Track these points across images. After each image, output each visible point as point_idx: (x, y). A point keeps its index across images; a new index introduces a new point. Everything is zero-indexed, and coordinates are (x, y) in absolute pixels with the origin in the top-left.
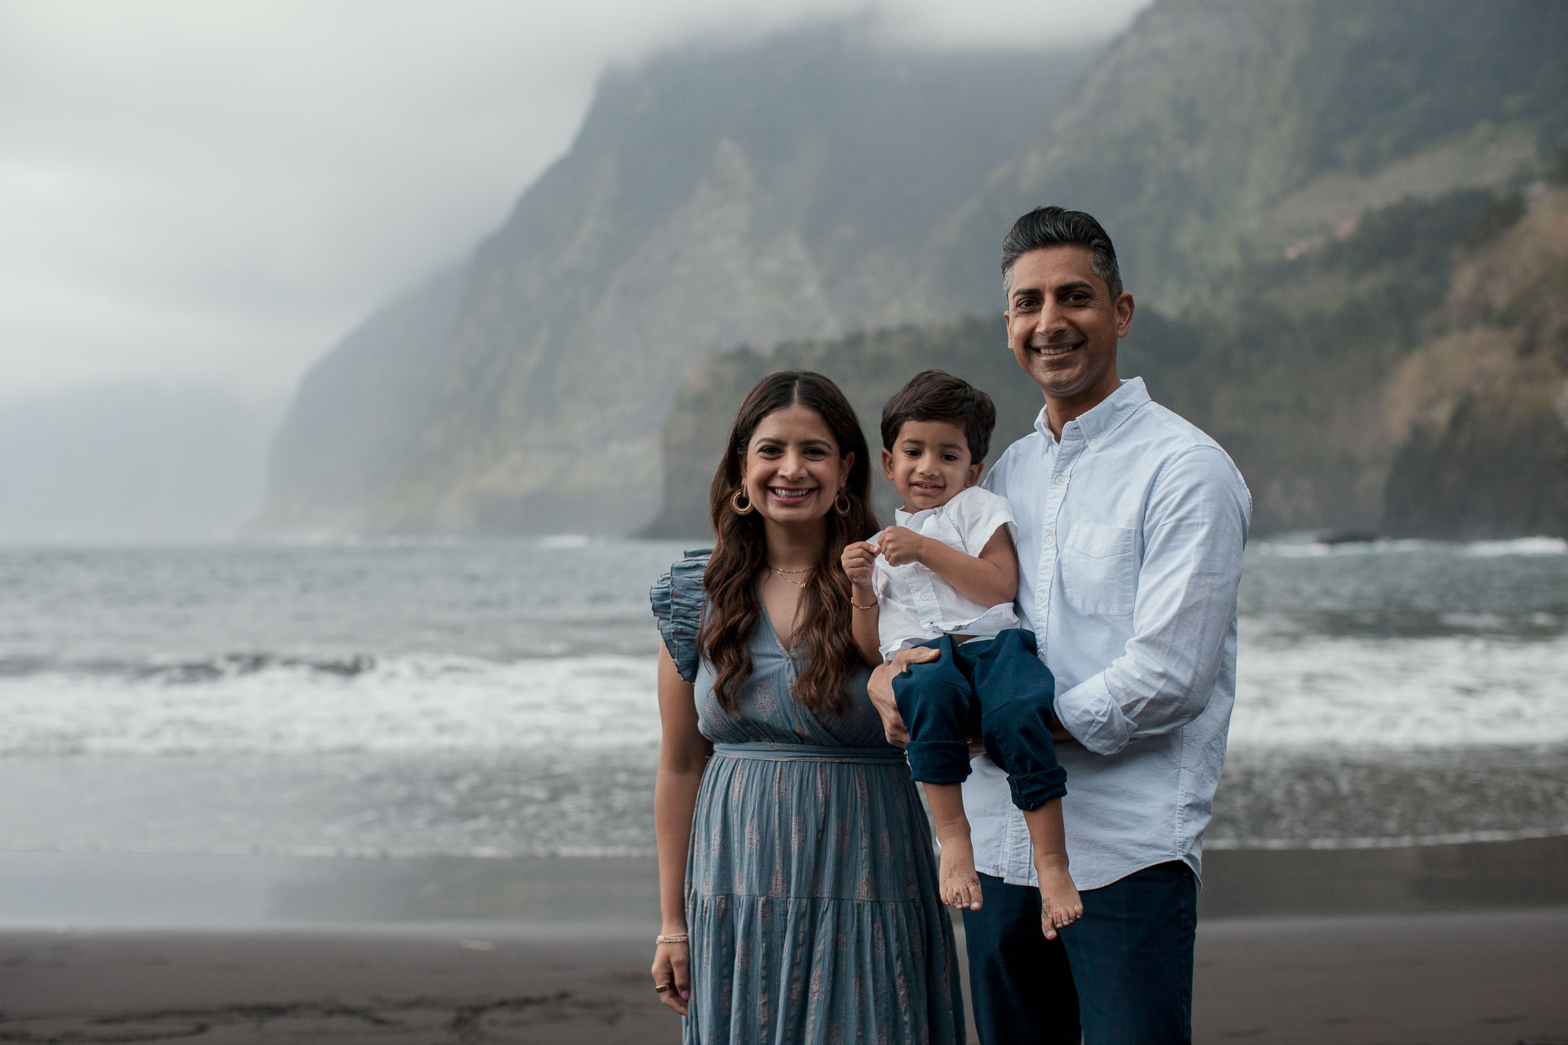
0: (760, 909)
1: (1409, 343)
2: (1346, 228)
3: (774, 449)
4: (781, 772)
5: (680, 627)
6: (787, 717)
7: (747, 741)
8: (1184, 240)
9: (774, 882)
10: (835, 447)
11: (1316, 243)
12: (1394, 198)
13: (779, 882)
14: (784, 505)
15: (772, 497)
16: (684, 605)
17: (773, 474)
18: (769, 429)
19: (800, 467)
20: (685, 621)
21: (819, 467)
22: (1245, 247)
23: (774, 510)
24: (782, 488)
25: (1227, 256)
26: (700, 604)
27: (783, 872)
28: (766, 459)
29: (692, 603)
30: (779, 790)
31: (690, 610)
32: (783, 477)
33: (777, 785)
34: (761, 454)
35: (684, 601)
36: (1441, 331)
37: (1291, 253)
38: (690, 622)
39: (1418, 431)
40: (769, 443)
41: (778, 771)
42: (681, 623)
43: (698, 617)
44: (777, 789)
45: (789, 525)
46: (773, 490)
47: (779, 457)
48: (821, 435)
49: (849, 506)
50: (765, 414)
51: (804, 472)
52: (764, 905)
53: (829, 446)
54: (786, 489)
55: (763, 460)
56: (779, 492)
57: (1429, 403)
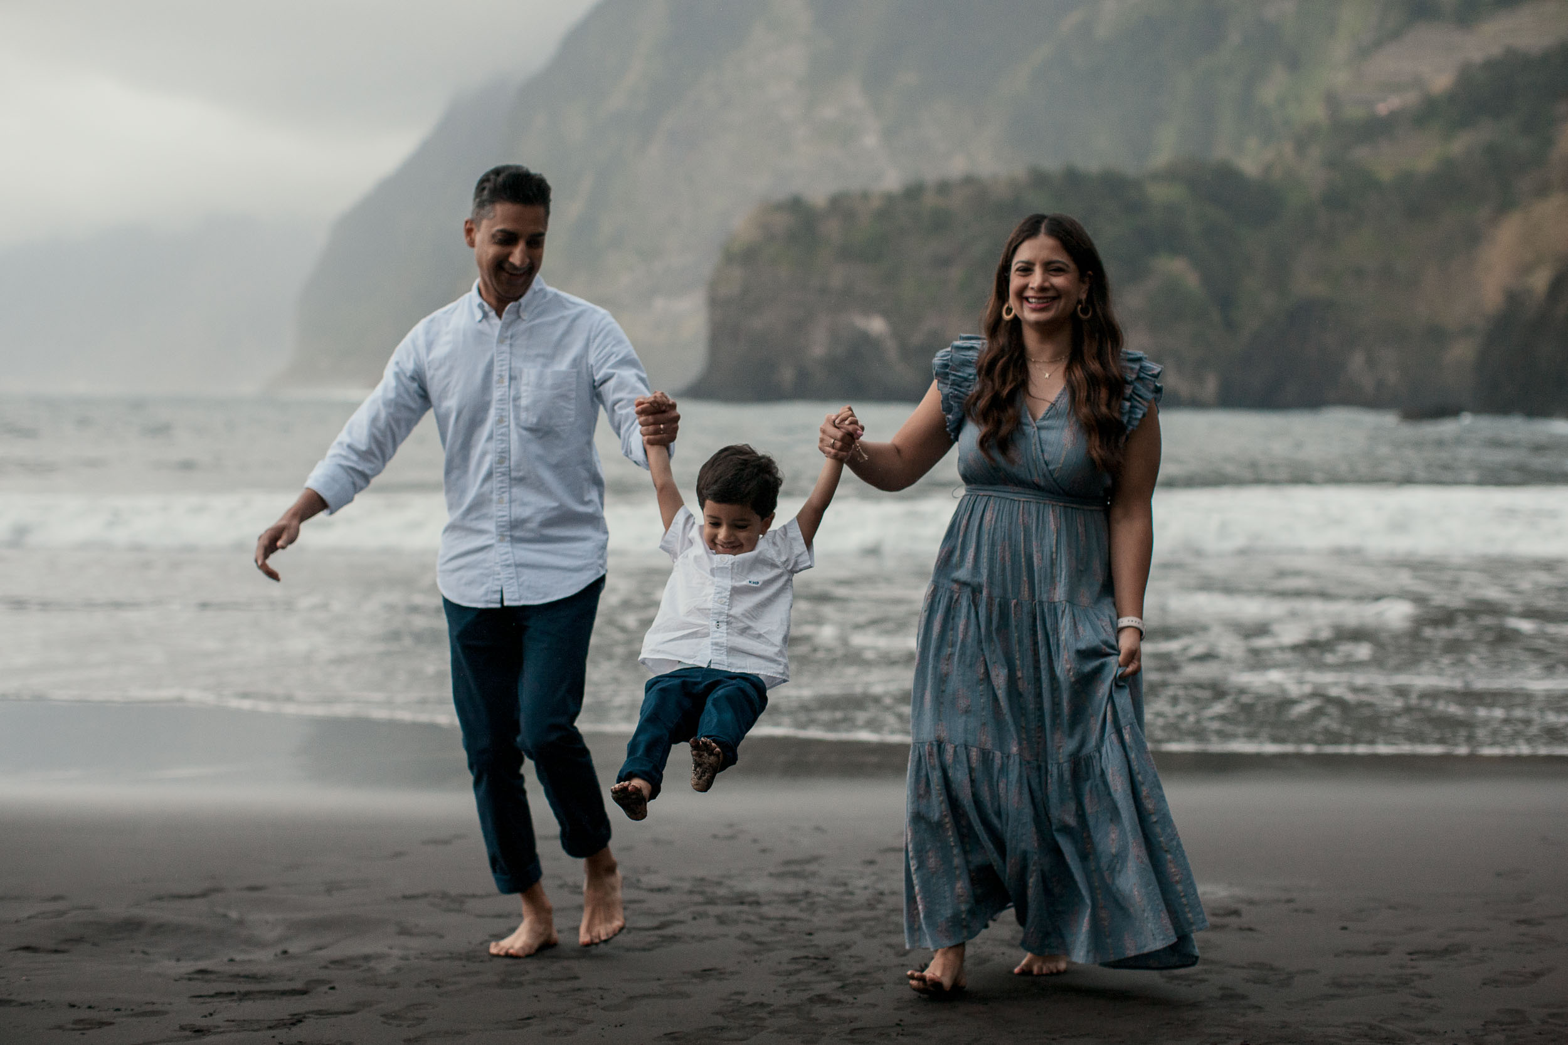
0: (1013, 608)
1: (1505, 205)
2: (1441, 81)
3: (1027, 269)
4: (1023, 508)
5: (956, 392)
6: (1029, 470)
7: (995, 484)
8: (1268, 93)
9: (1022, 589)
10: (1072, 266)
11: (1409, 99)
12: (1495, 50)
13: (1026, 589)
14: (1034, 310)
15: (1026, 305)
16: (960, 377)
17: (1025, 287)
18: (1025, 253)
19: (1044, 280)
20: (959, 389)
21: (1058, 281)
22: (1332, 100)
23: (1029, 315)
24: (1032, 297)
25: (1315, 111)
26: (971, 377)
27: (1029, 582)
28: (1021, 276)
29: (966, 375)
30: (1023, 521)
31: (963, 382)
32: (1032, 288)
33: (1021, 518)
34: (1017, 273)
35: (960, 374)
36: (1543, 191)
37: (1382, 109)
38: (963, 390)
39: (1514, 299)
40: (1024, 265)
41: (1021, 508)
42: (956, 390)
43: (969, 386)
44: (1021, 520)
45: (1039, 326)
46: (1027, 299)
47: (1031, 274)
48: (1061, 258)
49: (1090, 313)
50: (1021, 243)
51: (1047, 284)
52: (1015, 606)
53: (1067, 266)
54: (1035, 297)
55: (1020, 277)
56: (1030, 300)
57: (1527, 269)
